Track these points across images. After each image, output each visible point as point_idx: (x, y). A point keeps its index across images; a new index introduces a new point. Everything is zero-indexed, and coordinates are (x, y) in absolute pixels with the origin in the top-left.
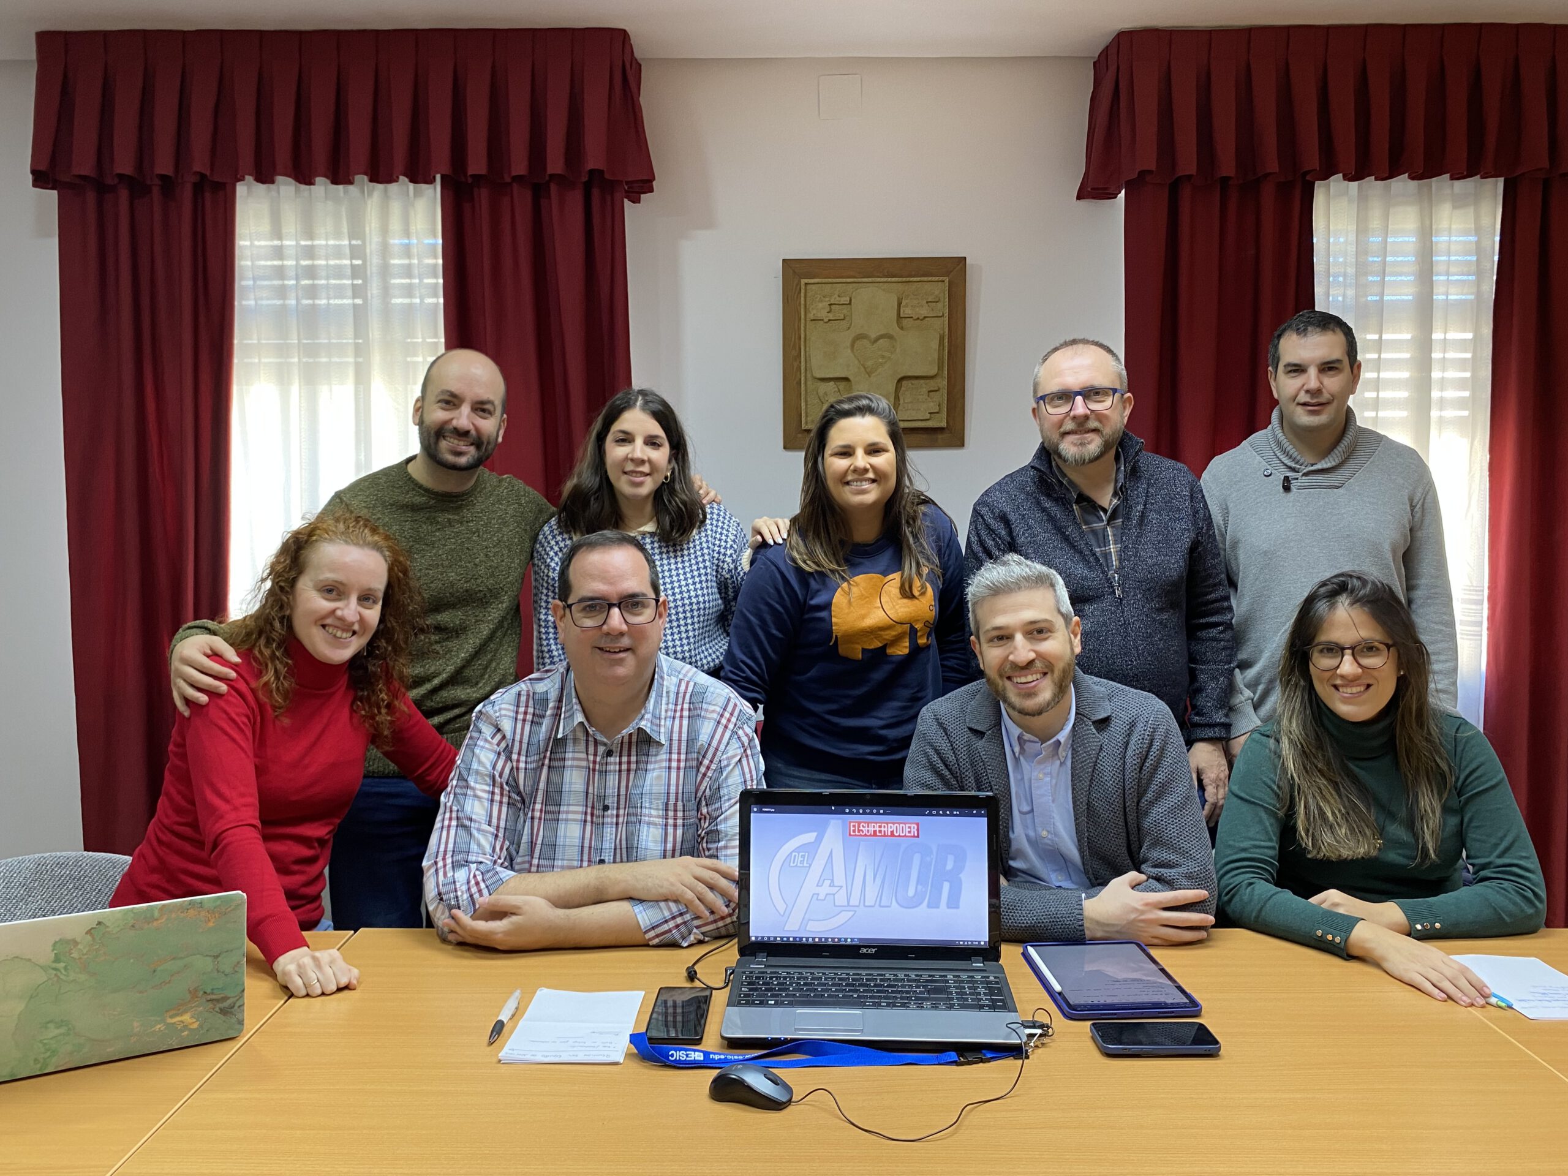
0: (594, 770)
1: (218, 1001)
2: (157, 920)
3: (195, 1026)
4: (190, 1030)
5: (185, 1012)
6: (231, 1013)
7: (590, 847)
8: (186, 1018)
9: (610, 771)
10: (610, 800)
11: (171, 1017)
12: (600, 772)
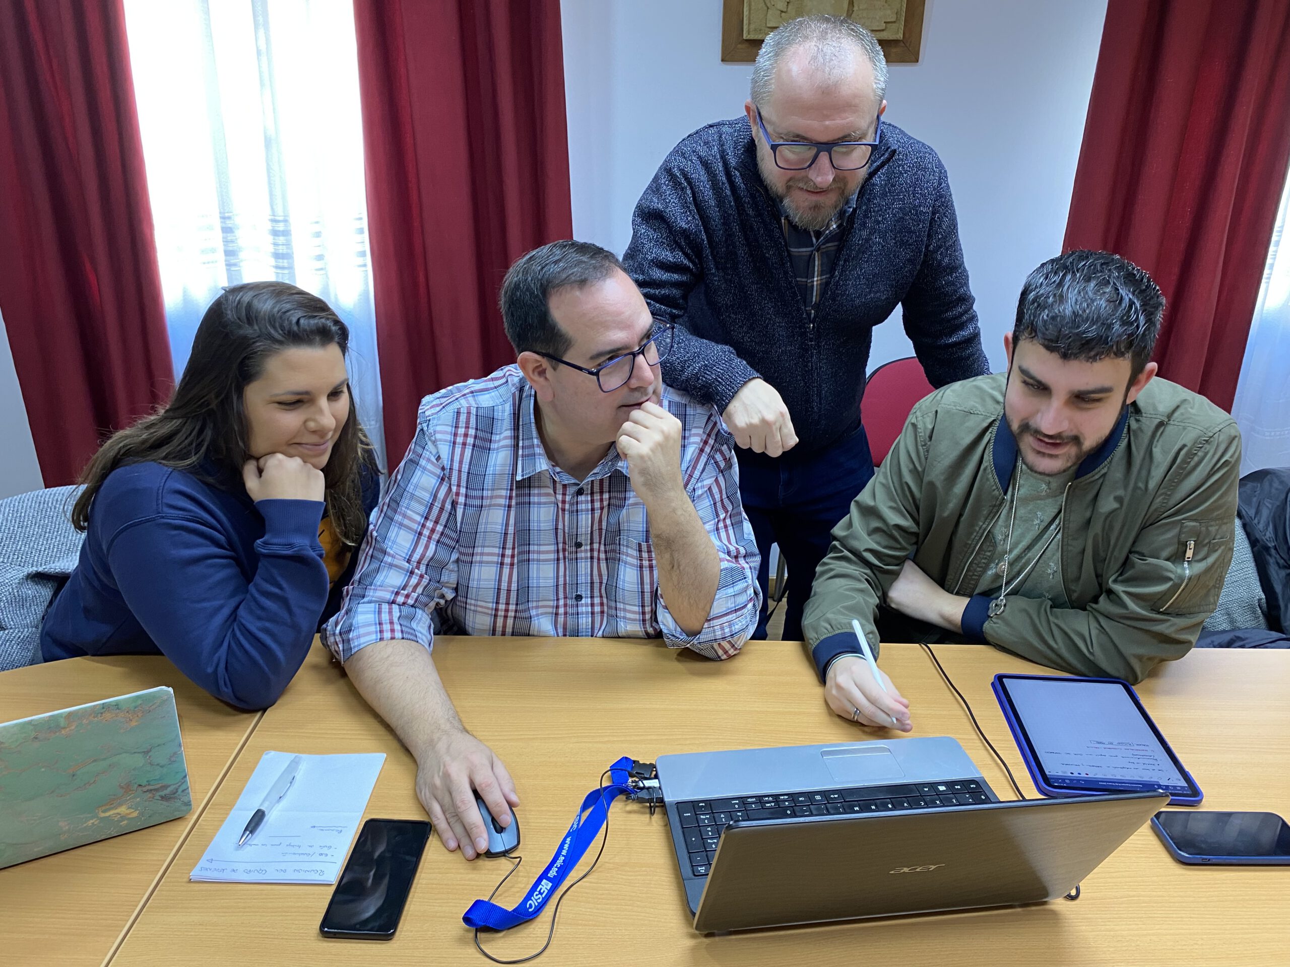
0: (563, 510)
1: (157, 790)
2: (64, 728)
3: (135, 814)
4: (129, 819)
5: (120, 805)
6: (174, 798)
7: (565, 584)
8: (123, 810)
9: (582, 511)
10: (583, 537)
11: (104, 812)
12: (571, 512)
